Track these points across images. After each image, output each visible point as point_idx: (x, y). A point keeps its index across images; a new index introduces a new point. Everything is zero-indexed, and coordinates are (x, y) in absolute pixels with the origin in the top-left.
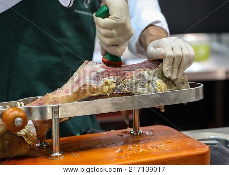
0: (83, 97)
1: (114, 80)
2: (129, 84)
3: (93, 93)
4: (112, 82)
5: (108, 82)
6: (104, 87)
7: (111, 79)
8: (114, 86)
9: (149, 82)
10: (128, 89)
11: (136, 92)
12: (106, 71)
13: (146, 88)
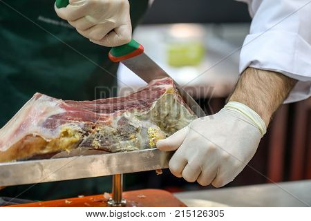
0: (26, 155)
1: (79, 129)
2: (102, 134)
3: (43, 148)
4: (76, 131)
5: (69, 132)
6: (62, 139)
7: (74, 126)
8: (78, 137)
9: (137, 130)
10: (102, 143)
11: (115, 147)
12: (66, 113)
13: (132, 141)
